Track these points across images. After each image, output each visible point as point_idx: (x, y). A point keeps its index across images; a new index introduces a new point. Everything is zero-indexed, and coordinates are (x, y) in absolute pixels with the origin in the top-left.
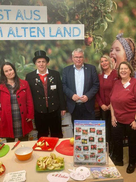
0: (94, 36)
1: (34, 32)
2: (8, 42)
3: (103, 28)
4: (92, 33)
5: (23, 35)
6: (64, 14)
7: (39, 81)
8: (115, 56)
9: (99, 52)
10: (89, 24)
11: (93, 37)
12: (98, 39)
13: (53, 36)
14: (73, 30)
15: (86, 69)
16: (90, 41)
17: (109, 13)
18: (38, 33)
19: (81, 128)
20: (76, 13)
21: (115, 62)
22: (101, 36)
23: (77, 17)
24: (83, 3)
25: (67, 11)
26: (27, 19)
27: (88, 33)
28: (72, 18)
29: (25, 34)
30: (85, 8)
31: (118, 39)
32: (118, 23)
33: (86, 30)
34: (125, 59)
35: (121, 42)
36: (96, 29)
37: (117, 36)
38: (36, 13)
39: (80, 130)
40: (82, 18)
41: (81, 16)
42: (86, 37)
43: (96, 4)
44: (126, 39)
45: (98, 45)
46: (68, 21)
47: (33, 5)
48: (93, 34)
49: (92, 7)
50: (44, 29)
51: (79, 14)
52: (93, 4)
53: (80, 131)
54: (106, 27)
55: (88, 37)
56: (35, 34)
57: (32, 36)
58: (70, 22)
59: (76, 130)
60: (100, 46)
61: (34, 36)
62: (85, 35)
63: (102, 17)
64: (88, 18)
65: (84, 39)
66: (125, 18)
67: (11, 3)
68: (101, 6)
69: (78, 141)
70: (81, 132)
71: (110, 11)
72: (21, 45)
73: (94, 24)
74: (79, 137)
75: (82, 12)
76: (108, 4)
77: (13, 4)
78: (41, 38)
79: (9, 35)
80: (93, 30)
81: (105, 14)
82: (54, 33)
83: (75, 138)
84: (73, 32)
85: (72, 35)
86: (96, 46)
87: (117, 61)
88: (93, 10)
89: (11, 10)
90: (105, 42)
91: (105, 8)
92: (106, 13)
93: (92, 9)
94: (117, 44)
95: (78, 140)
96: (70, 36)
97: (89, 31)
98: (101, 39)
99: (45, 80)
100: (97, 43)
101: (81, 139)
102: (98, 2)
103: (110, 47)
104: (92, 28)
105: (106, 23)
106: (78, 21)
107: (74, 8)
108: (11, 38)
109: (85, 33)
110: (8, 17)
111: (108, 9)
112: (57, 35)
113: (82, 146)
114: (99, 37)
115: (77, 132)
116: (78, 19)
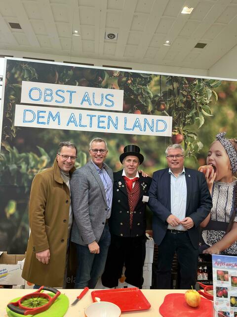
0: (186, 134)
1: (103, 122)
2: (66, 132)
3: (199, 123)
4: (183, 128)
5: (88, 125)
6: (146, 101)
7: (123, 186)
8: (214, 163)
9: (191, 155)
10: (179, 117)
11: (184, 134)
12: (191, 137)
13: (129, 129)
14: (157, 123)
15: (189, 176)
16: (180, 140)
17: (206, 104)
18: (109, 124)
19: (227, 273)
20: (162, 101)
21: (214, 172)
22: (194, 134)
23: (162, 107)
24: (172, 89)
25: (150, 99)
26: (95, 104)
27: (177, 128)
28: (156, 107)
29: (91, 124)
30: (175, 96)
31: (219, 139)
32: (219, 118)
33: (174, 124)
34: (229, 168)
35: (223, 144)
36: (189, 124)
37: (218, 135)
38: (109, 97)
39: (226, 276)
40: (170, 108)
41: (168, 105)
42: (174, 133)
43: (190, 92)
44: (231, 140)
45: (190, 145)
46: (150, 110)
47: (106, 87)
48: (184, 131)
49: (184, 96)
50: (117, 120)
51: (166, 103)
52: (186, 91)
53: (225, 280)
54: (202, 123)
55: (177, 134)
56: (105, 125)
57: (100, 127)
58: (153, 113)
59: (218, 276)
60: (193, 147)
61: (102, 127)
62: (172, 131)
63: (196, 109)
64: (178, 109)
65: (171, 136)
66: (229, 112)
67: (77, 83)
68: (196, 94)
69: (222, 301)
70: (228, 280)
71: (208, 102)
72: (84, 138)
73: (186, 117)
74: (224, 291)
75: (170, 100)
76: (205, 94)
77: (80, 85)
78: (112, 130)
79: (68, 123)
80: (184, 125)
81: (201, 106)
82: (130, 125)
83: (217, 292)
84: (157, 126)
85: (155, 130)
86: (188, 147)
87: (217, 171)
88: (185, 99)
89: (76, 92)
90: (200, 142)
91: (202, 98)
92: (203, 105)
93: (184, 97)
94: (218, 146)
95: (223, 298)
96: (152, 131)
97: (179, 126)
98: (195, 138)
99: (133, 186)
100: (189, 143)
101: (229, 296)
102: (192, 90)
103: (207, 150)
104: (183, 122)
105: (203, 118)
106: (165, 111)
107: (159, 95)
108: (72, 127)
109: (173, 129)
110: (71, 100)
111: (205, 100)
112: (133, 128)
113: (232, 312)
114: (192, 135)
115: (219, 279)
116: (164, 110)
